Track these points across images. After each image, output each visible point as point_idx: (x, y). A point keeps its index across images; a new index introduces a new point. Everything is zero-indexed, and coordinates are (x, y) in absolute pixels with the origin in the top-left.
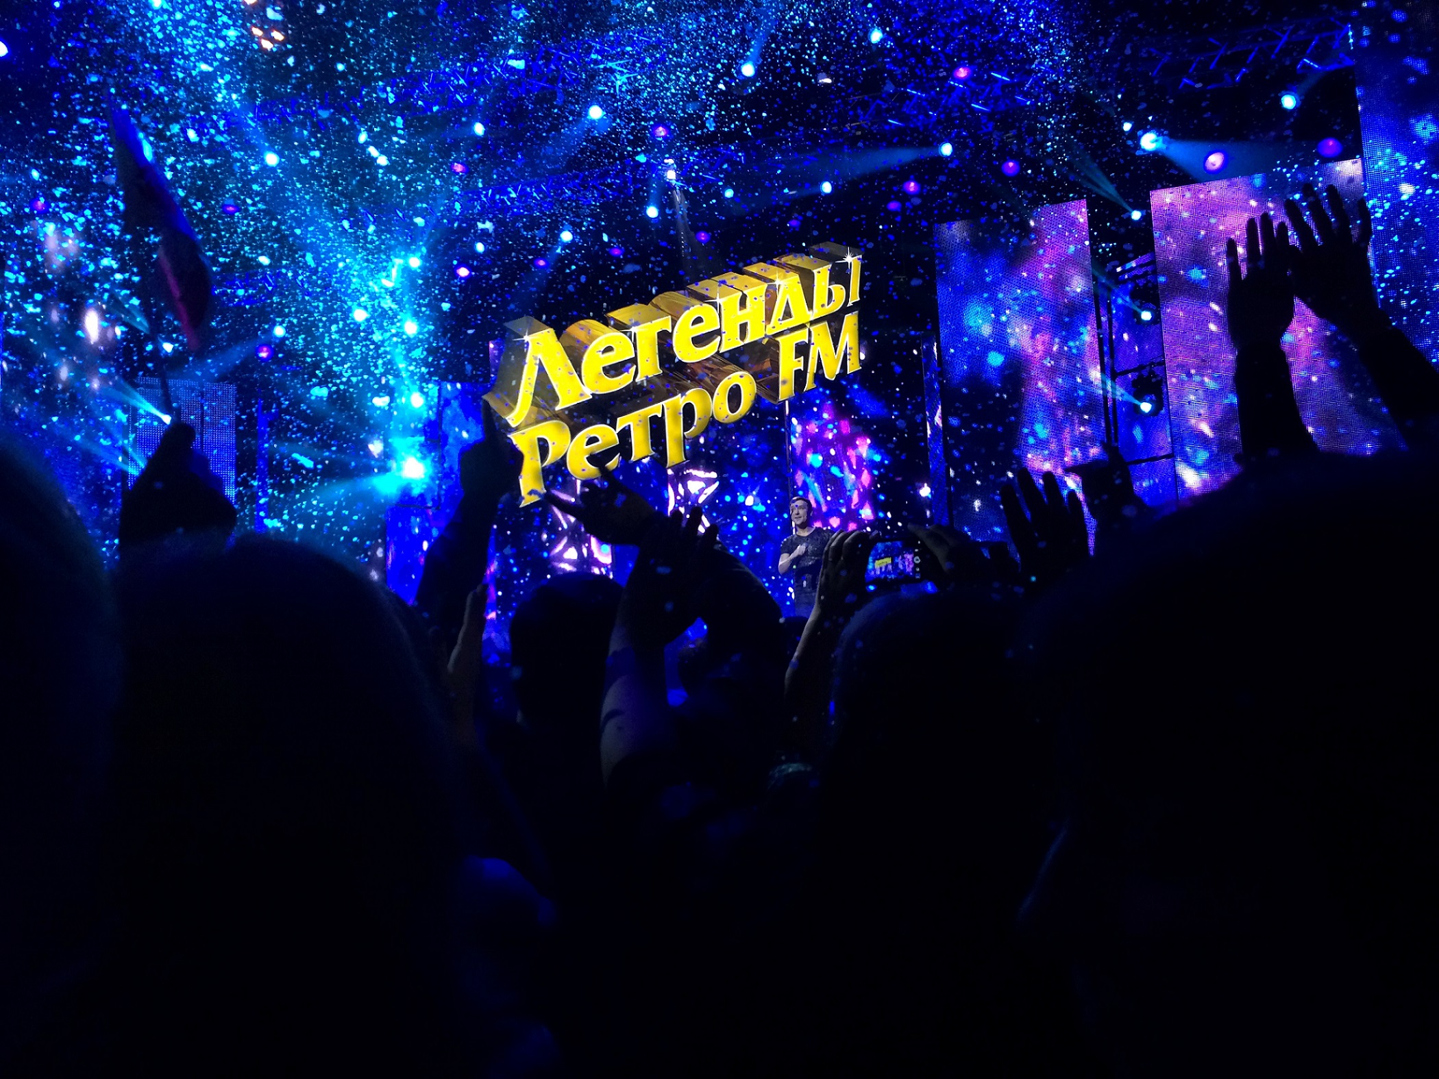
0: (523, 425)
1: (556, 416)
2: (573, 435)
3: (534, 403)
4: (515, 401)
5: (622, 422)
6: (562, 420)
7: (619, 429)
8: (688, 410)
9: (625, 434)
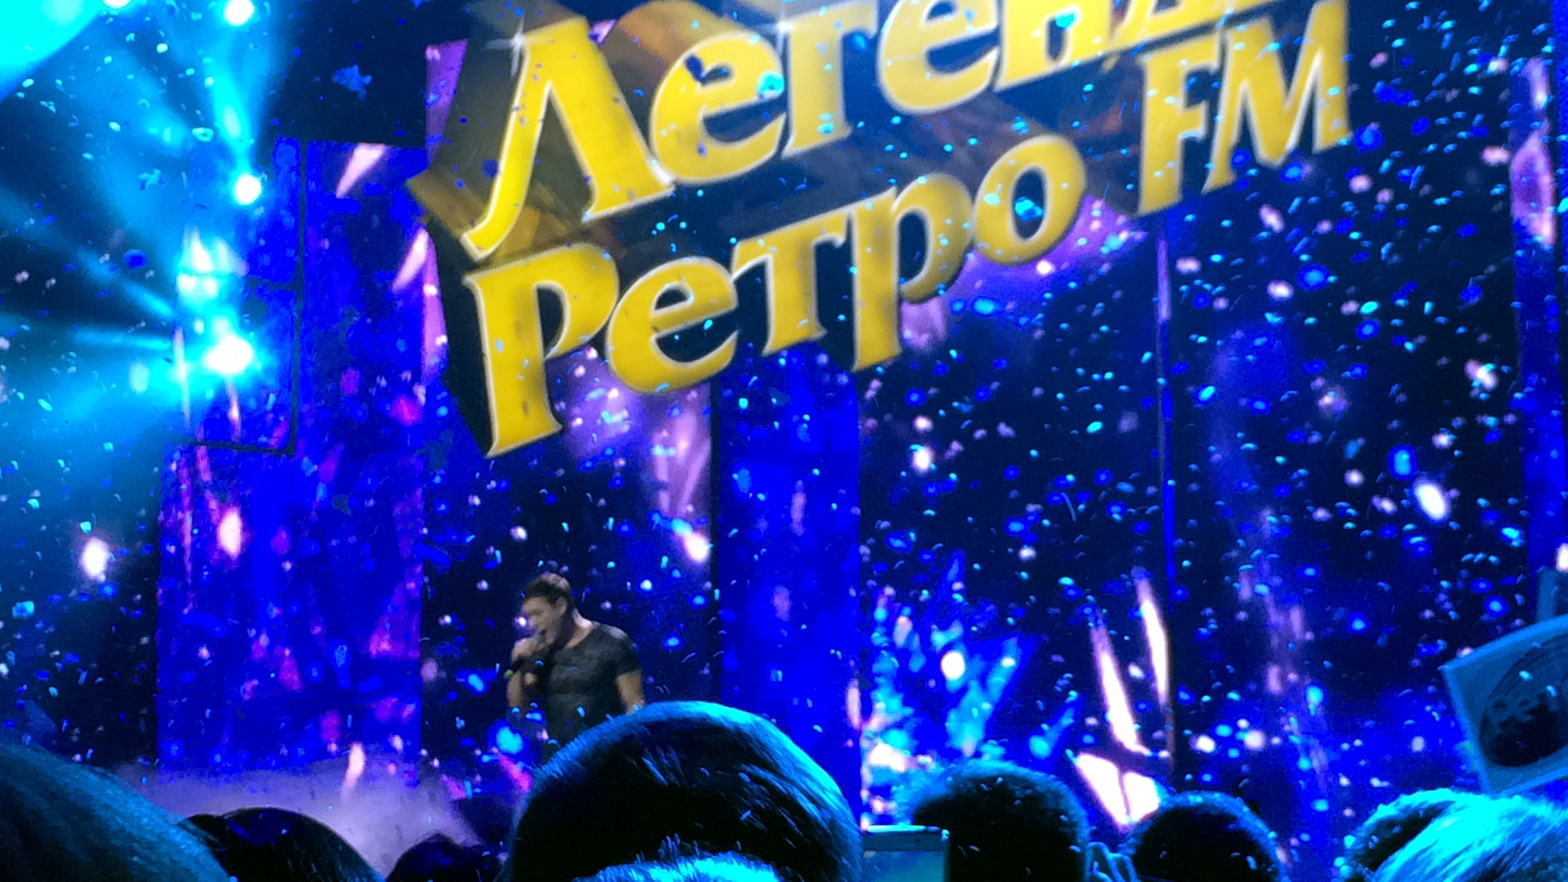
0: (502, 253)
1: (584, 234)
2: (625, 282)
3: (532, 201)
4: (485, 196)
5: (747, 254)
6: (599, 243)
7: (738, 272)
8: (913, 231)
9: (753, 285)
